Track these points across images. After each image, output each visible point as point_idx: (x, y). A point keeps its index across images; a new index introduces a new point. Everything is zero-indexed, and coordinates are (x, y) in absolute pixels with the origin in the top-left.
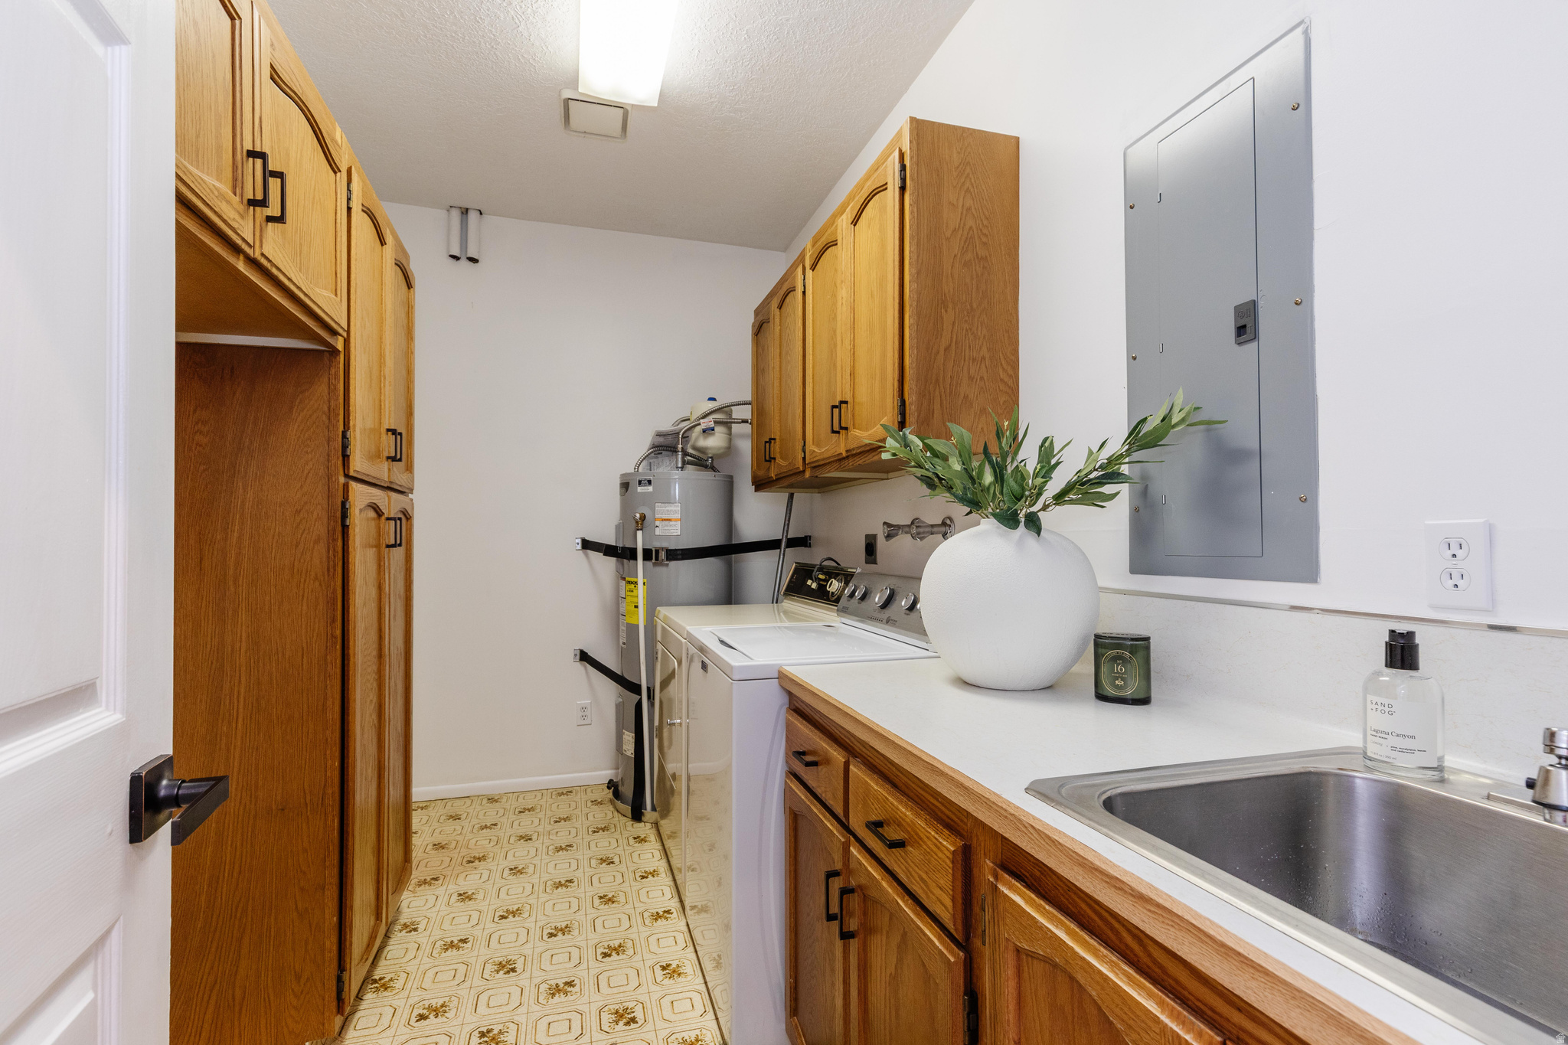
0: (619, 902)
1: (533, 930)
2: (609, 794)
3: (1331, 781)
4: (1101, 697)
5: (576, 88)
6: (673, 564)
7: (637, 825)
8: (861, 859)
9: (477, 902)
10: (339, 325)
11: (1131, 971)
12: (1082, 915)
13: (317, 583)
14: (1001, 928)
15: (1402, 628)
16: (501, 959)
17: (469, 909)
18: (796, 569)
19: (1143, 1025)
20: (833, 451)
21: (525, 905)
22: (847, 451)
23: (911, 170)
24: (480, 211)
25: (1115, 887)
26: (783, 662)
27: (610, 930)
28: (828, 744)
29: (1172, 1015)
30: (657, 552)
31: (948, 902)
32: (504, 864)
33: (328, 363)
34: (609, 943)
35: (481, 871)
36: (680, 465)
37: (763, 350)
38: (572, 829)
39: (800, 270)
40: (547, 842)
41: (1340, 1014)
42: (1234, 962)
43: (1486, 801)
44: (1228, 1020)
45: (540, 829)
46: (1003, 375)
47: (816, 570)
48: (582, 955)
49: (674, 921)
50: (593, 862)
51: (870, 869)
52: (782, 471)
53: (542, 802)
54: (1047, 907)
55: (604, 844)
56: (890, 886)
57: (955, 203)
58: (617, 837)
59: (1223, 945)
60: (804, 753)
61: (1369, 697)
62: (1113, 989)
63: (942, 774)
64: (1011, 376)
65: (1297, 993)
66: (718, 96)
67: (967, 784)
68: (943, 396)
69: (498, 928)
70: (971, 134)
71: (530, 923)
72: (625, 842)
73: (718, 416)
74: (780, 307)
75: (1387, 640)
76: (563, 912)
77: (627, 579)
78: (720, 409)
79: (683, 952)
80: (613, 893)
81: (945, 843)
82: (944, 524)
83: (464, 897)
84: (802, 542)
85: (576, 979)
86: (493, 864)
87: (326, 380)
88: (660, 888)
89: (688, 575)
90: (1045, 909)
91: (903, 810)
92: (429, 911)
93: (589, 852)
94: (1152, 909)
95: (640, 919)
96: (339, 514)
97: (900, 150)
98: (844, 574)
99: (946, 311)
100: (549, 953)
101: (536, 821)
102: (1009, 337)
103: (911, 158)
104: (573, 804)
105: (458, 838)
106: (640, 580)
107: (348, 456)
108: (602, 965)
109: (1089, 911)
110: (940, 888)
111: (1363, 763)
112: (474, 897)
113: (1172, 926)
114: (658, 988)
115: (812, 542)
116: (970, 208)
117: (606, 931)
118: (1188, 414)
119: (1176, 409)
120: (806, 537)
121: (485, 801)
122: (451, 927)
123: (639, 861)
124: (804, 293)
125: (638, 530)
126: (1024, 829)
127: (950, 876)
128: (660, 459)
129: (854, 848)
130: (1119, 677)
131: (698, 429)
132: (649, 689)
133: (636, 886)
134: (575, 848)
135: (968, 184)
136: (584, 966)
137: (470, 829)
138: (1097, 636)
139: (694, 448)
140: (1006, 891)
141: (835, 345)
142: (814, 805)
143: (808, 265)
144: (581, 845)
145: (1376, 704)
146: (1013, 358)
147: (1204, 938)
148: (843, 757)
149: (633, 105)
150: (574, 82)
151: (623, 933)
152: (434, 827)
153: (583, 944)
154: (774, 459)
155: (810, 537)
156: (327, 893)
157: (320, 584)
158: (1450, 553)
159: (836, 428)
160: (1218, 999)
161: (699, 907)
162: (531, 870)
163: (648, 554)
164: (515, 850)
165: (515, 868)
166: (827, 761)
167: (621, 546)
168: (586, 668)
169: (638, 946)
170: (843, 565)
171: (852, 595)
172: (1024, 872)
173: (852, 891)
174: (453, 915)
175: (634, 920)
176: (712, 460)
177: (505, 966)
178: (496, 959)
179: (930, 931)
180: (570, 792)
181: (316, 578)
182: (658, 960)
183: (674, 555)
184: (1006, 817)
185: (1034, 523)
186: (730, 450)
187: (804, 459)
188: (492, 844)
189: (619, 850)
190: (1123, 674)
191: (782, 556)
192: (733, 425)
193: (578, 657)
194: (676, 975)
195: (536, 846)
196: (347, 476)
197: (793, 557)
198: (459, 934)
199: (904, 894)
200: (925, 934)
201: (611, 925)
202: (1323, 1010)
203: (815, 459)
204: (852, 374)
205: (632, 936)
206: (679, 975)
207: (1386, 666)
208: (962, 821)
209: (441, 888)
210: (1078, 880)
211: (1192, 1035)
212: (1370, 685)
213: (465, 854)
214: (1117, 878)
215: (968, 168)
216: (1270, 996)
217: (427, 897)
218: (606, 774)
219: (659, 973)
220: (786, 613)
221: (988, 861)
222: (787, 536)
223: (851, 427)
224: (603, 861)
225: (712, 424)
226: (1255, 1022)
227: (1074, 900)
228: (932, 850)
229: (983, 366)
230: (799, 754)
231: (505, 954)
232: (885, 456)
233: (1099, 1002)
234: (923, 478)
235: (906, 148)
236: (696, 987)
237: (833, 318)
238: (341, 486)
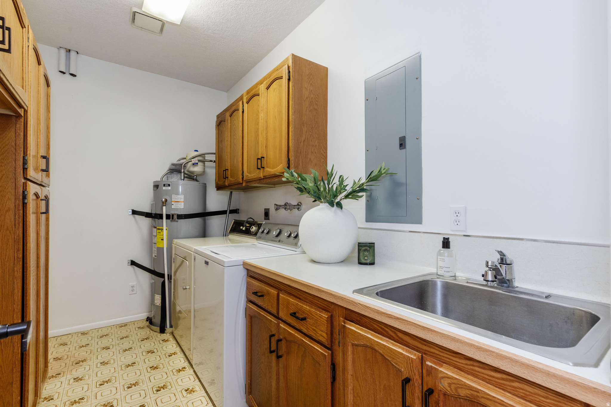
0: (160, 368)
1: (119, 387)
2: (148, 323)
3: (430, 282)
4: (360, 263)
5: (141, 8)
6: (180, 221)
7: (162, 335)
8: (285, 328)
9: (85, 380)
10: (25, 103)
11: (393, 342)
12: (375, 329)
13: (8, 232)
14: (347, 339)
15: (446, 237)
16: (104, 403)
17: (82, 384)
18: (234, 222)
19: (398, 357)
20: (257, 176)
21: (112, 377)
22: (264, 176)
23: (292, 73)
24: (77, 52)
25: (389, 317)
26: (245, 258)
27: (158, 380)
28: (269, 288)
29: (407, 351)
30: (173, 215)
31: (325, 335)
32: (96, 361)
33: (15, 121)
34: (159, 385)
35: (84, 367)
36: (182, 178)
37: (222, 133)
38: (130, 341)
39: (241, 103)
40: (118, 348)
41: (455, 338)
42: (426, 331)
43: (467, 283)
44: (422, 349)
45: (113, 343)
46: (322, 152)
47: (245, 222)
48: (146, 393)
49: (187, 371)
50: (144, 354)
51: (289, 330)
52: (232, 183)
53: (112, 331)
54: (364, 329)
55: (148, 345)
56: (299, 335)
57: (307, 88)
58: (154, 341)
59: (423, 327)
60: (256, 293)
61: (439, 257)
62: (387, 348)
63: (323, 291)
64: (325, 153)
65: (444, 335)
66: (207, 26)
67: (333, 293)
68: (303, 158)
69: (100, 390)
70: (312, 64)
71: (117, 384)
72: (158, 343)
73: (200, 158)
74: (231, 116)
75: (443, 240)
76: (133, 377)
77: (157, 227)
78: (200, 155)
79: (193, 383)
80: (157, 365)
81: (324, 315)
82: (298, 205)
83: (77, 379)
84: (235, 211)
85: (145, 403)
86: (90, 362)
87: (13, 130)
88: (179, 359)
89: (185, 225)
90: (363, 329)
91: (305, 307)
92: (58, 389)
93: (141, 349)
94: (401, 321)
95: (171, 373)
96: (21, 197)
97: (288, 65)
98: (257, 224)
99: (304, 127)
100: (130, 395)
101: (111, 340)
102: (324, 139)
103: (292, 69)
104: (129, 330)
105: (67, 354)
106: (165, 227)
107: (27, 169)
108: (157, 395)
109: (377, 327)
110: (322, 331)
111: (436, 277)
112: (83, 378)
113: (407, 325)
114: (185, 399)
115: (239, 211)
116: (312, 91)
117: (156, 381)
118: (386, 171)
119: (382, 169)
120: (237, 209)
121: (80, 335)
122: (73, 394)
123: (166, 350)
124: (243, 112)
125: (163, 206)
126: (356, 305)
127: (326, 326)
128: (172, 175)
129: (282, 324)
130: (366, 256)
131: (190, 163)
132: (168, 275)
133: (167, 360)
134: (133, 349)
135: (311, 82)
136: (148, 397)
137: (74, 348)
138: (359, 243)
139: (188, 171)
140: (349, 327)
141: (258, 135)
142: (262, 312)
143: (245, 101)
144: (136, 347)
145: (441, 259)
146: (325, 146)
147: (417, 326)
148: (277, 292)
149: (167, 21)
150: (141, 6)
151: (164, 380)
152: (52, 351)
153: (146, 388)
154: (228, 177)
155: (239, 209)
156: (14, 386)
157: (10, 232)
158: (456, 215)
159: (259, 167)
160: (419, 344)
161: (198, 363)
162: (112, 361)
163: (168, 217)
164: (101, 354)
165: (103, 362)
166: (269, 293)
167: (154, 213)
168: (134, 268)
169: (173, 384)
170: (256, 220)
171: (263, 232)
172: (354, 320)
173: (281, 340)
174: (73, 389)
175: (169, 374)
176: (196, 177)
177: (107, 405)
178: (102, 403)
179: (317, 347)
180: (126, 325)
181: (7, 229)
182: (183, 388)
183: (180, 217)
184: (349, 302)
185: (339, 205)
186: (204, 173)
187: (243, 178)
188: (88, 353)
189: (156, 347)
190: (367, 255)
191: (227, 217)
192: (206, 162)
193: (130, 263)
194: (192, 392)
195: (113, 351)
196: (26, 178)
197: (233, 217)
198: (79, 396)
199: (305, 336)
200: (315, 348)
201: (158, 378)
202: (451, 338)
203: (248, 179)
204: (266, 147)
205: (169, 381)
206: (194, 392)
207: (442, 248)
208: (329, 307)
209: (63, 378)
210: (376, 318)
211: (413, 355)
212: (439, 254)
213: (73, 360)
214: (390, 314)
215: (311, 76)
216: (436, 338)
217: (56, 383)
218: (144, 315)
219: (185, 393)
220: (230, 240)
221: (341, 318)
222: (229, 209)
223: (266, 167)
224: (148, 352)
225: (197, 161)
226: (430, 347)
227: (372, 325)
228: (318, 319)
229: (316, 148)
230: (255, 293)
231: (106, 400)
232: (284, 179)
233: (383, 354)
234: (298, 188)
235: (290, 64)
236: (202, 395)
237: (257, 124)
238: (22, 184)
